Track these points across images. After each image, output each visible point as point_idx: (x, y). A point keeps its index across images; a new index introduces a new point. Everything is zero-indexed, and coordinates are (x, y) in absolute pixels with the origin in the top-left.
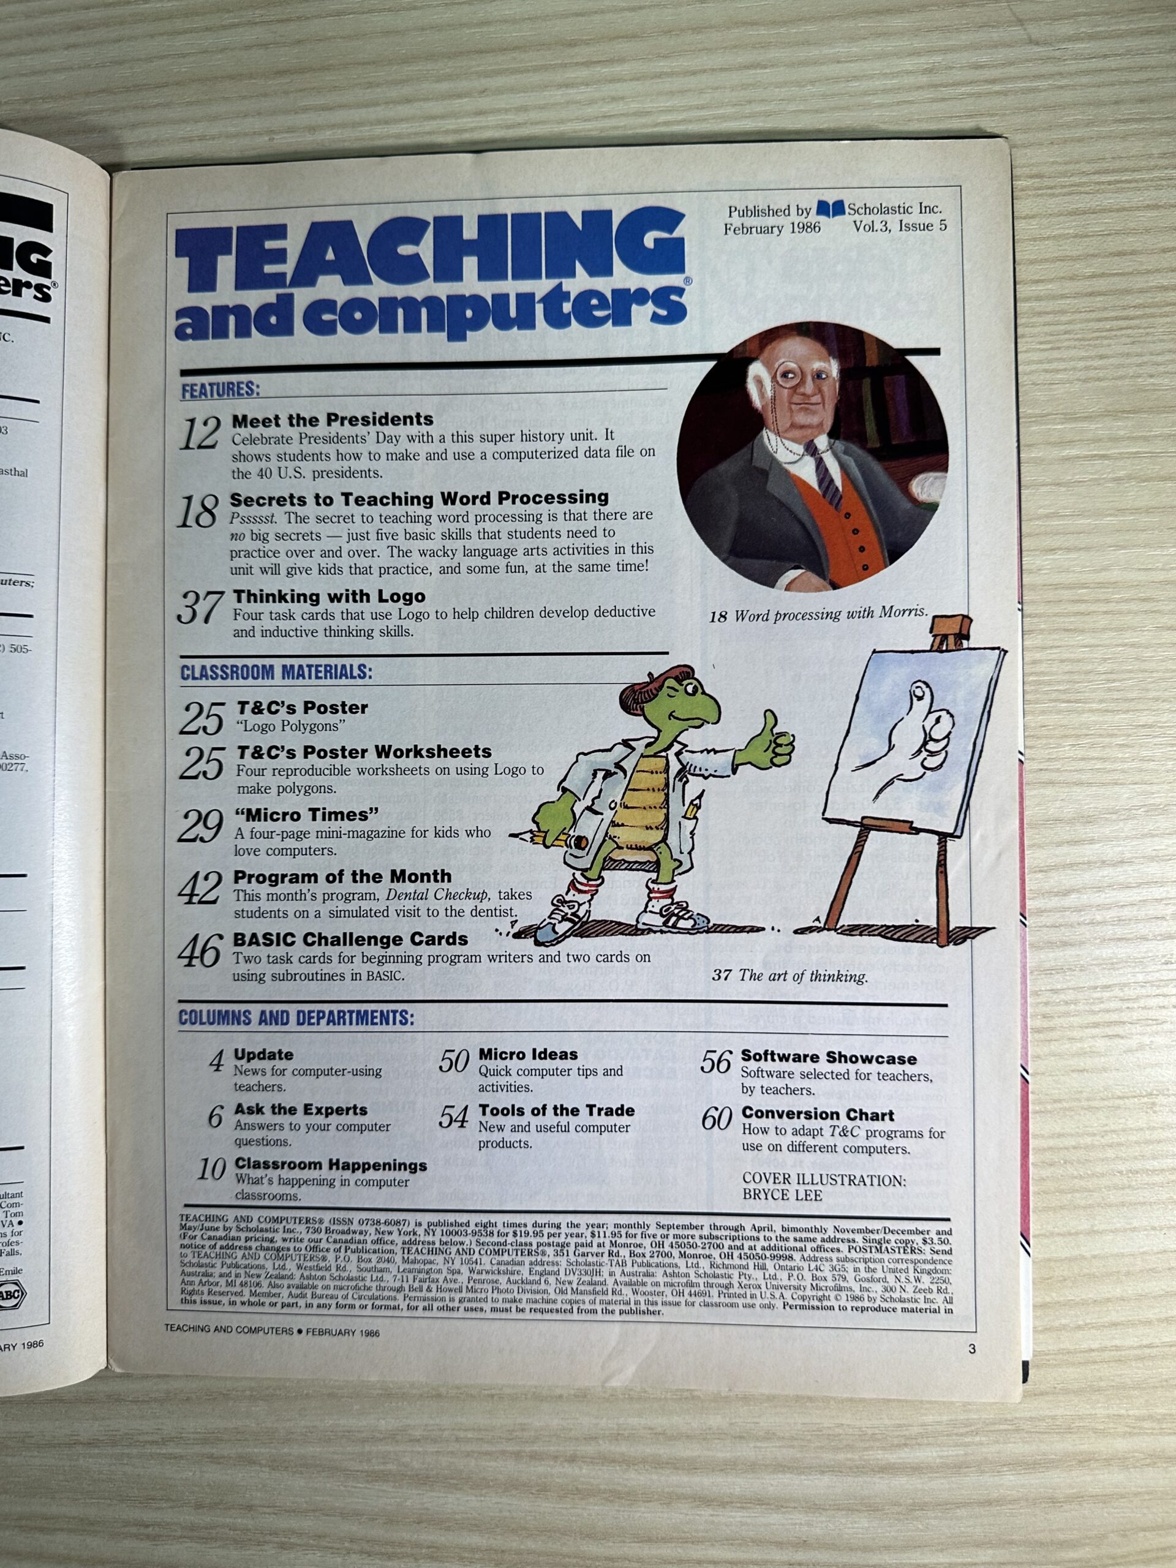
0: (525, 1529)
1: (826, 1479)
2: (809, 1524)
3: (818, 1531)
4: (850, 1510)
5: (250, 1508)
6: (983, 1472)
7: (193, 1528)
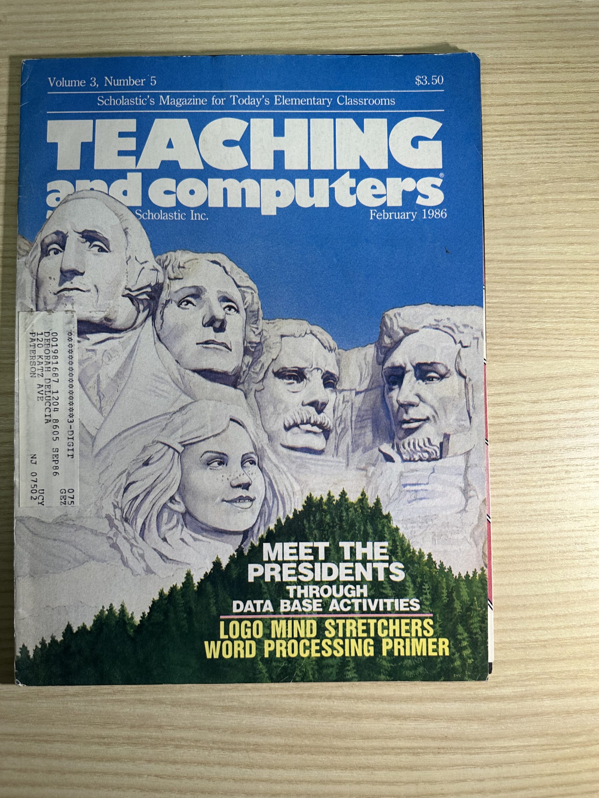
0: (305, 734)
1: (457, 705)
2: (448, 728)
3: (453, 731)
4: (469, 720)
5: (160, 727)
6: (534, 699)
7: (129, 738)
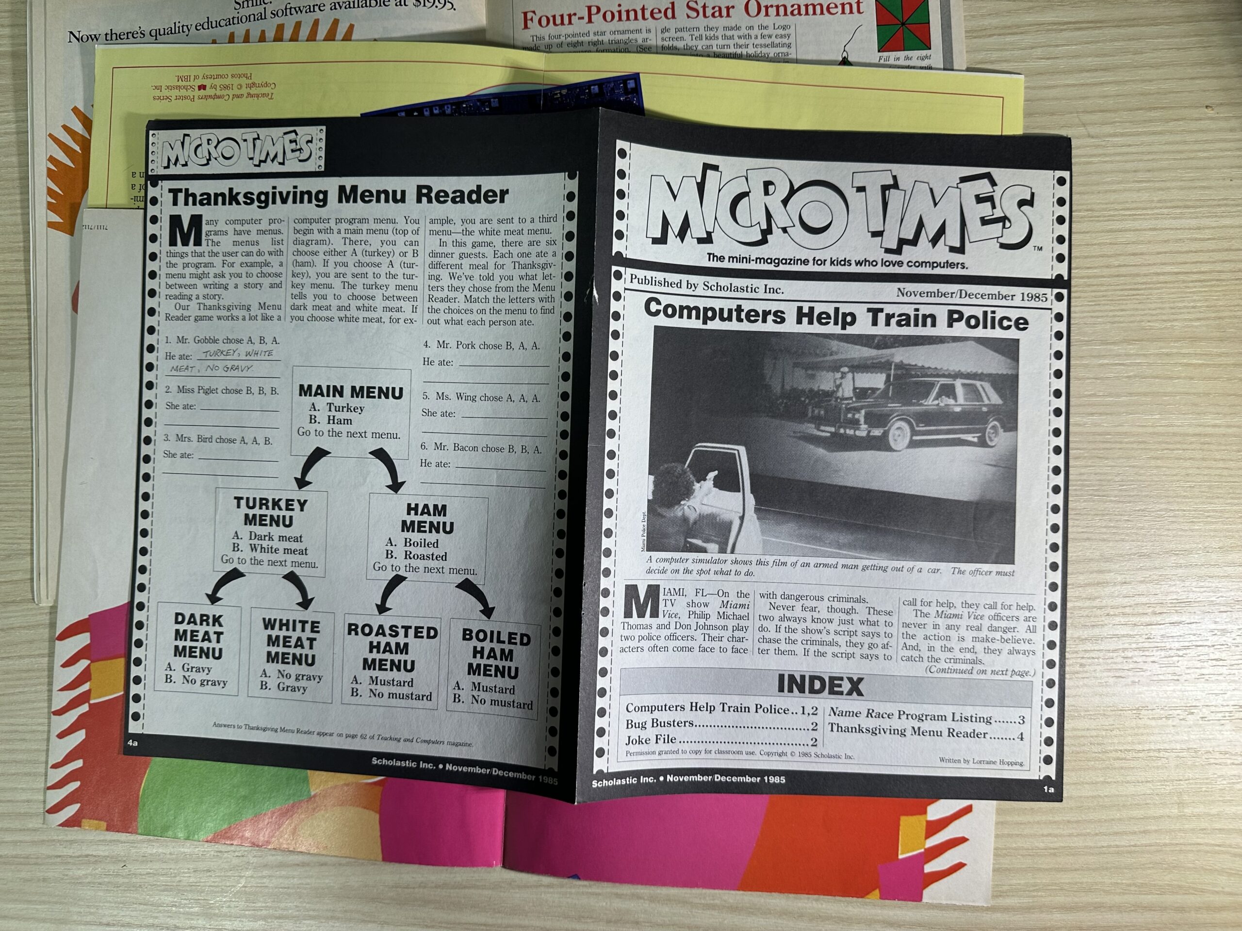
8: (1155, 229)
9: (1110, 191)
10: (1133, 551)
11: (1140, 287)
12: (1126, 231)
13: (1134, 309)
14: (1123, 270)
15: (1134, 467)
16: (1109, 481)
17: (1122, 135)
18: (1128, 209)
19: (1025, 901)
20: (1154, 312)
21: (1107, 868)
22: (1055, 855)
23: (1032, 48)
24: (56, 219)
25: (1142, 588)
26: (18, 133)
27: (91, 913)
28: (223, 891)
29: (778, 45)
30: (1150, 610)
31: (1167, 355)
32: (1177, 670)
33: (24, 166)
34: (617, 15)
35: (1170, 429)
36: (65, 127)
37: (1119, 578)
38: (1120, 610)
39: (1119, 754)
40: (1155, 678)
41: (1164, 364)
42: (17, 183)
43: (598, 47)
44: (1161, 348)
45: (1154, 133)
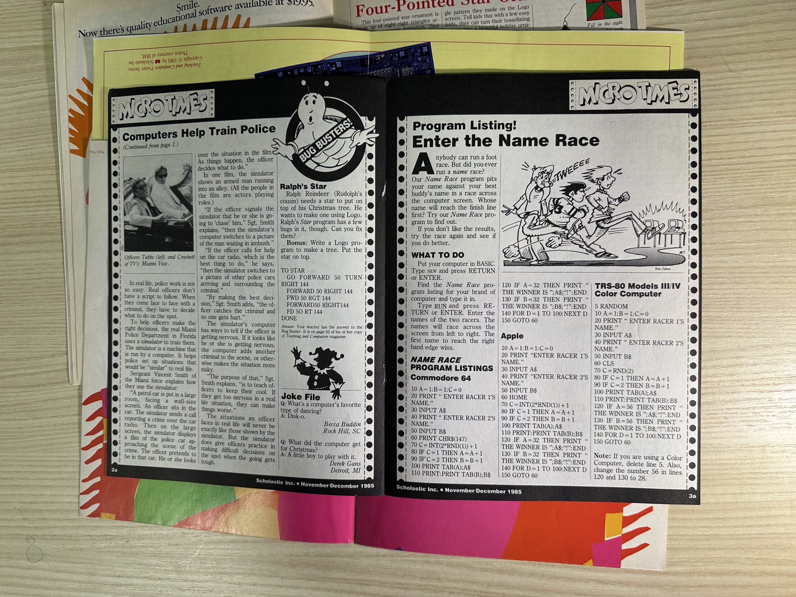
8: (774, 131)
9: (744, 107)
10: (760, 344)
11: (764, 170)
12: (755, 133)
13: (760, 185)
14: (753, 159)
15: (760, 288)
16: (743, 298)
17: (752, 69)
18: (757, 119)
19: (689, 568)
20: (774, 186)
21: (742, 549)
22: (708, 539)
23: (691, 13)
24: (75, 147)
25: (766, 368)
26: (50, 95)
27: (109, 570)
28: (186, 557)
29: (521, 20)
30: (772, 382)
31: (783, 214)
32: (790, 421)
33: (54, 116)
34: (416, 5)
35: (785, 264)
36: (78, 90)
37: (751, 361)
38: (751, 382)
39: (750, 475)
40: (775, 426)
41: (780, 221)
42: (50, 127)
43: (405, 27)
44: (779, 210)
45: (774, 67)
